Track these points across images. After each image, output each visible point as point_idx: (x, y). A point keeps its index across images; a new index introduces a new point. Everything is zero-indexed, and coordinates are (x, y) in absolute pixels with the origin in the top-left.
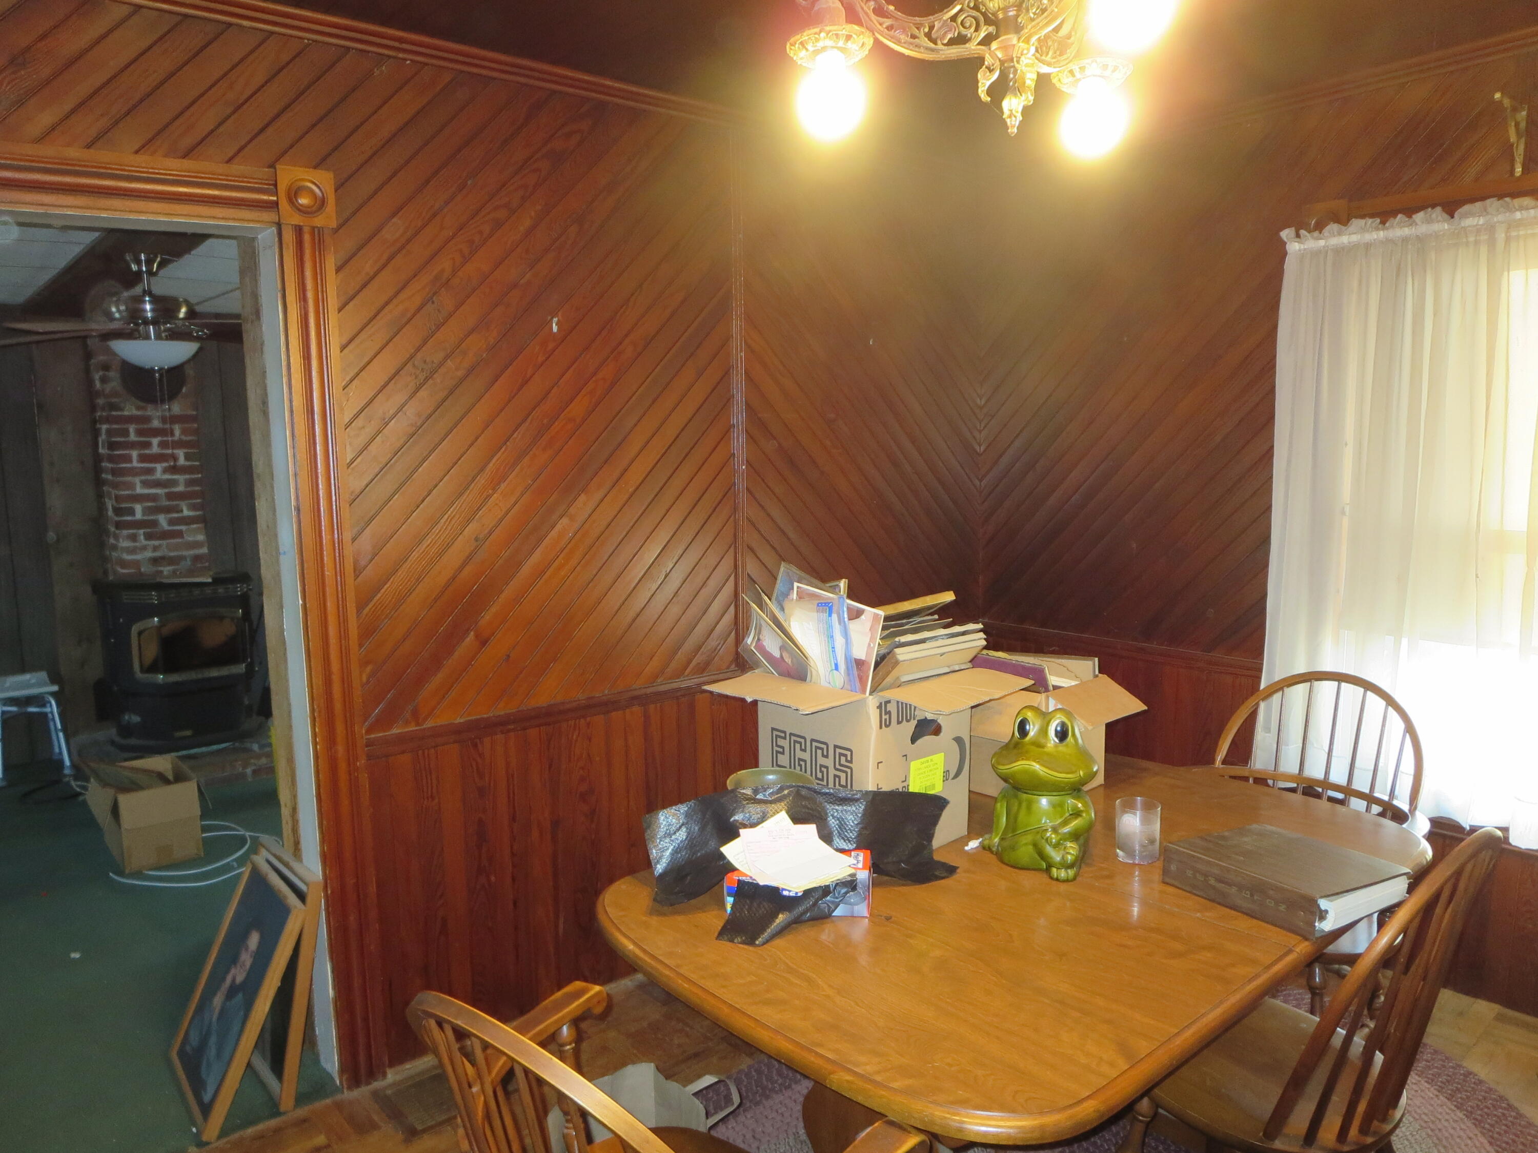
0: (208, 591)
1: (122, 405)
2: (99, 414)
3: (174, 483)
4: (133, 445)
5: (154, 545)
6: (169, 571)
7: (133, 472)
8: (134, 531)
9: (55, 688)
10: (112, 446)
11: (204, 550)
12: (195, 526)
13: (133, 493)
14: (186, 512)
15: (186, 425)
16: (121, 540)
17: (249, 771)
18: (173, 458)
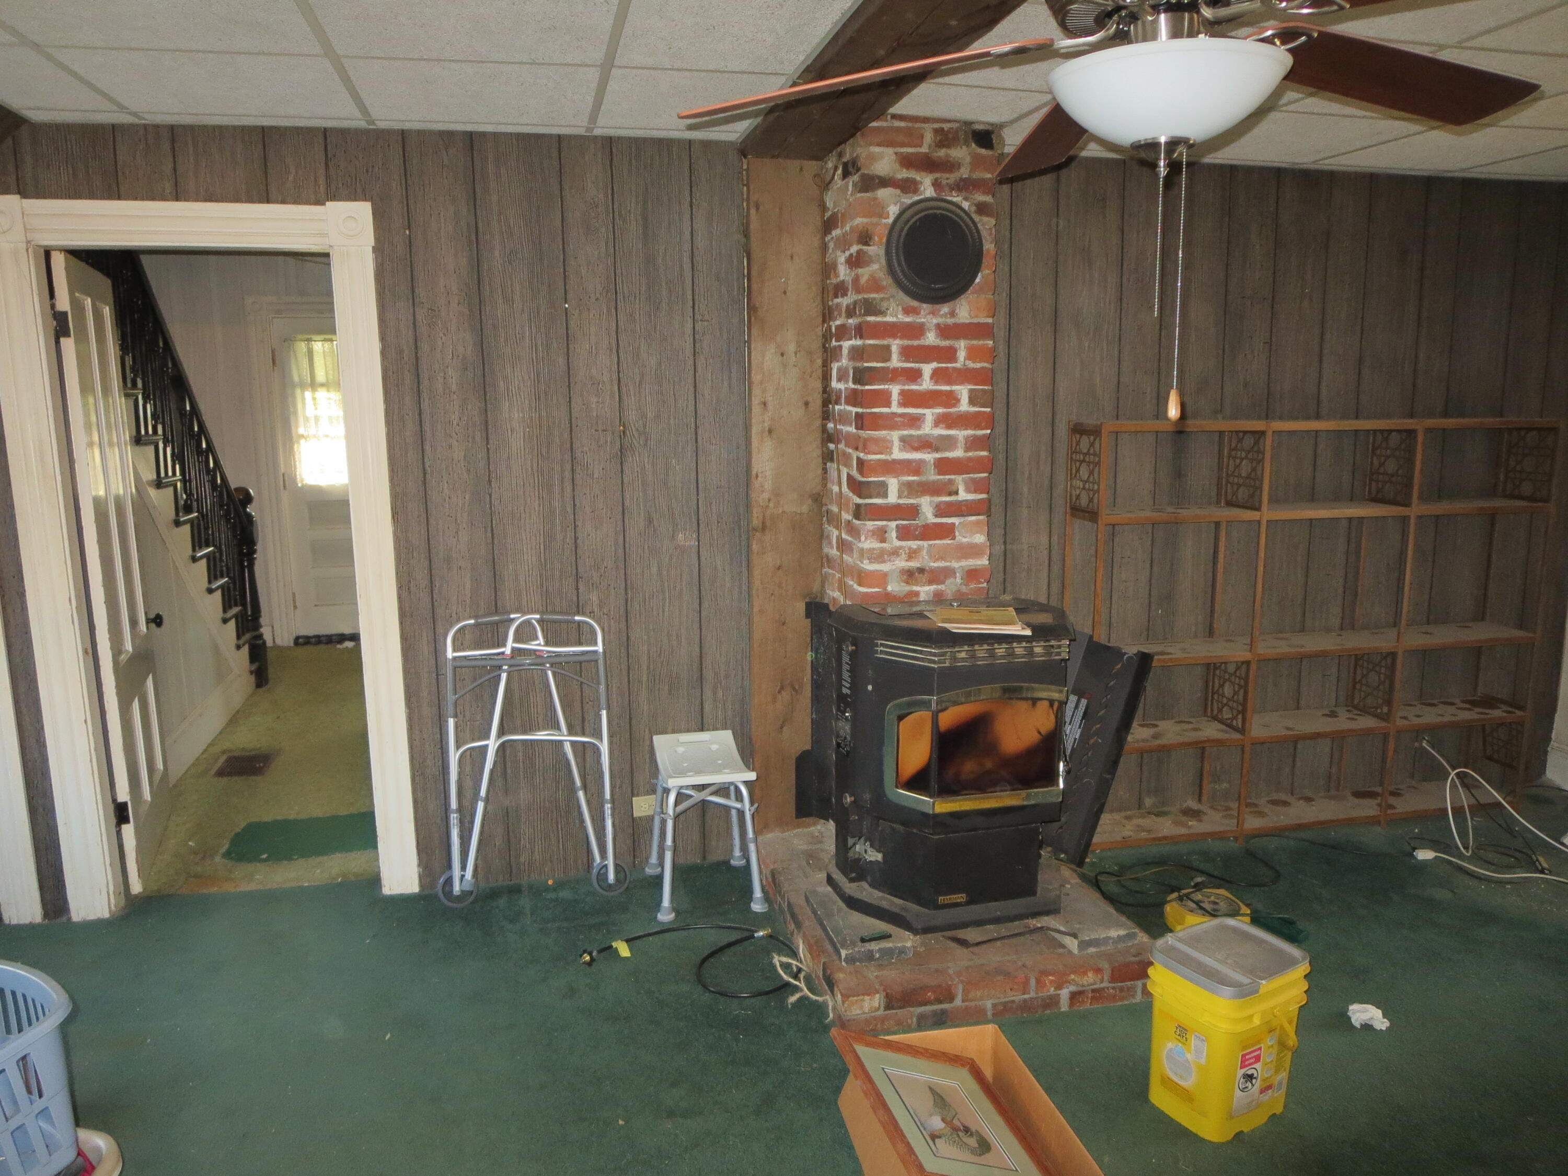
0: (1019, 649)
1: (885, 304)
2: (838, 322)
3: (949, 443)
4: (894, 375)
5: (910, 548)
6: (927, 593)
7: (890, 422)
8: (884, 523)
9: (752, 776)
10: (860, 376)
11: (984, 561)
12: (973, 518)
13: (888, 457)
14: (963, 495)
15: (975, 342)
16: (863, 538)
17: (1065, 993)
18: (951, 399)
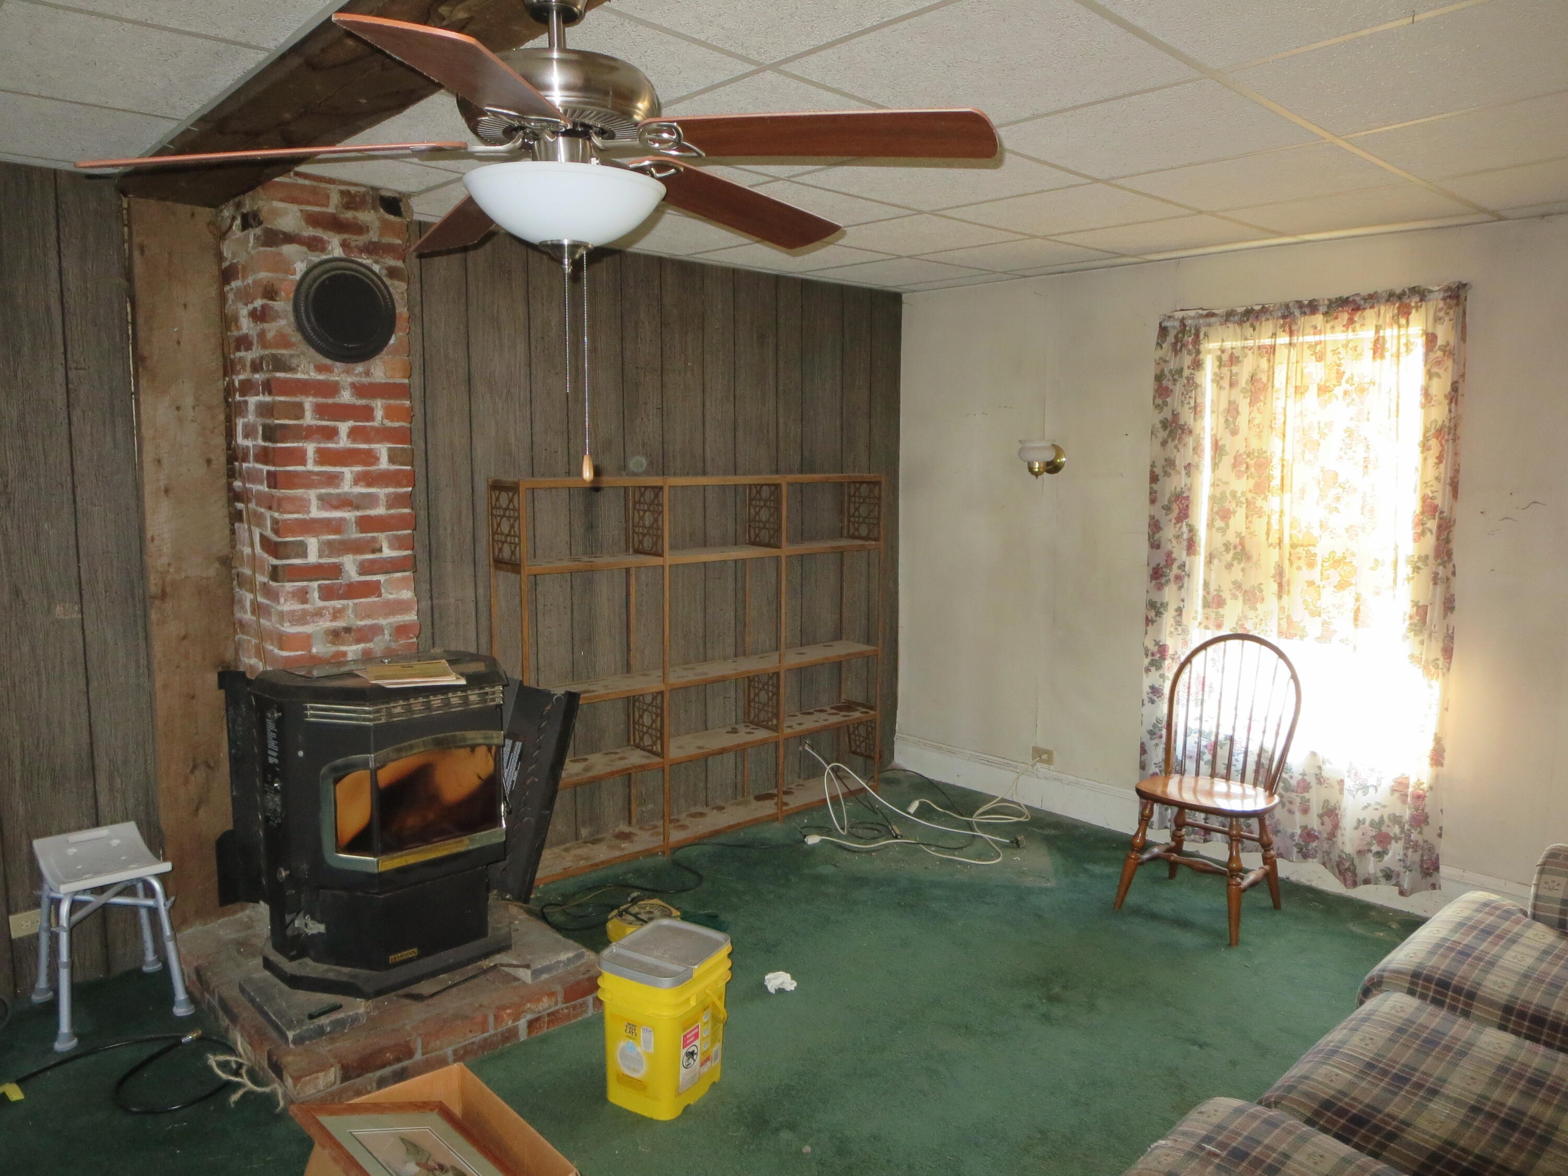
0: (455, 699)
1: (295, 361)
2: (242, 377)
3: (371, 500)
4: (309, 433)
5: (334, 608)
6: (355, 652)
7: (307, 480)
8: (305, 583)
9: (166, 867)
10: (270, 433)
11: (412, 617)
12: (399, 575)
13: (305, 516)
14: (387, 552)
15: (392, 402)
16: (282, 600)
17: (522, 1024)
18: (370, 458)
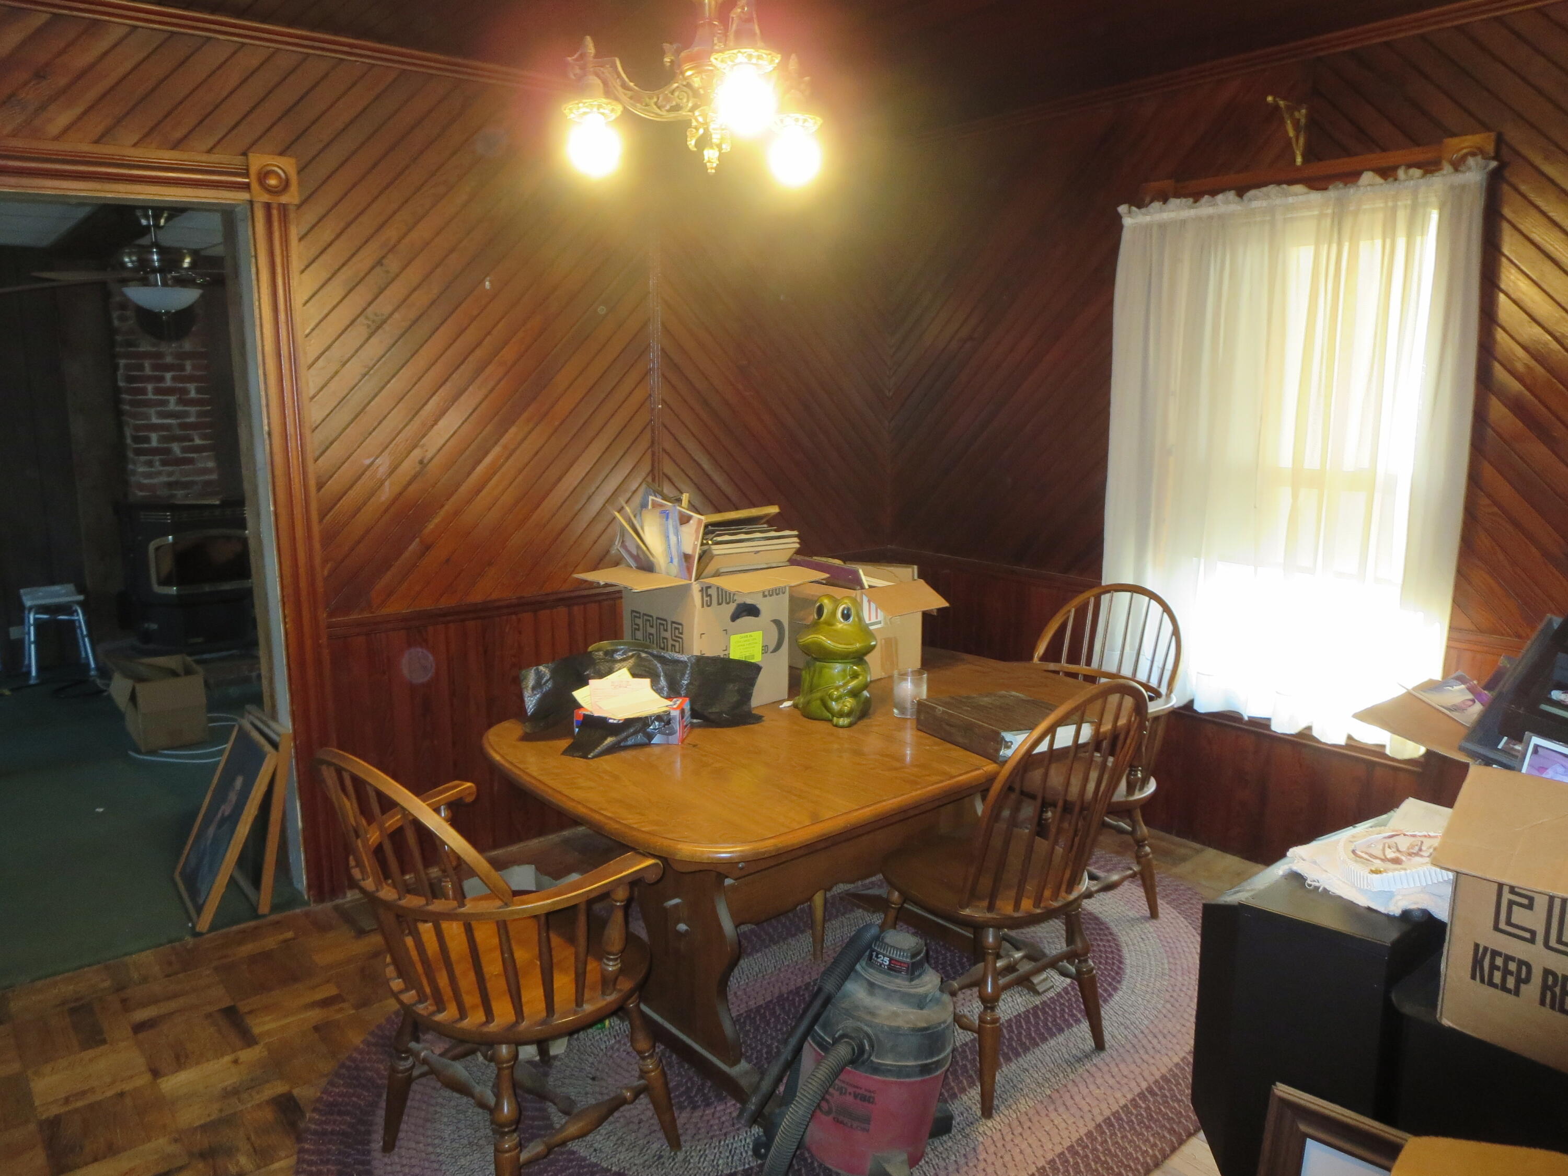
1: (138, 342)
3: (185, 414)
4: (149, 379)
5: (168, 471)
6: (182, 494)
7: (148, 404)
8: (151, 458)
9: (81, 598)
10: (130, 379)
11: (214, 477)
12: (205, 454)
13: (149, 422)
14: (198, 441)
15: (196, 361)
16: (139, 466)
